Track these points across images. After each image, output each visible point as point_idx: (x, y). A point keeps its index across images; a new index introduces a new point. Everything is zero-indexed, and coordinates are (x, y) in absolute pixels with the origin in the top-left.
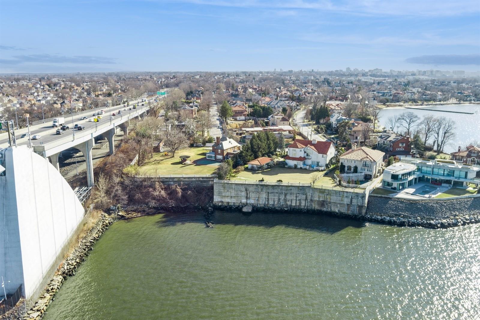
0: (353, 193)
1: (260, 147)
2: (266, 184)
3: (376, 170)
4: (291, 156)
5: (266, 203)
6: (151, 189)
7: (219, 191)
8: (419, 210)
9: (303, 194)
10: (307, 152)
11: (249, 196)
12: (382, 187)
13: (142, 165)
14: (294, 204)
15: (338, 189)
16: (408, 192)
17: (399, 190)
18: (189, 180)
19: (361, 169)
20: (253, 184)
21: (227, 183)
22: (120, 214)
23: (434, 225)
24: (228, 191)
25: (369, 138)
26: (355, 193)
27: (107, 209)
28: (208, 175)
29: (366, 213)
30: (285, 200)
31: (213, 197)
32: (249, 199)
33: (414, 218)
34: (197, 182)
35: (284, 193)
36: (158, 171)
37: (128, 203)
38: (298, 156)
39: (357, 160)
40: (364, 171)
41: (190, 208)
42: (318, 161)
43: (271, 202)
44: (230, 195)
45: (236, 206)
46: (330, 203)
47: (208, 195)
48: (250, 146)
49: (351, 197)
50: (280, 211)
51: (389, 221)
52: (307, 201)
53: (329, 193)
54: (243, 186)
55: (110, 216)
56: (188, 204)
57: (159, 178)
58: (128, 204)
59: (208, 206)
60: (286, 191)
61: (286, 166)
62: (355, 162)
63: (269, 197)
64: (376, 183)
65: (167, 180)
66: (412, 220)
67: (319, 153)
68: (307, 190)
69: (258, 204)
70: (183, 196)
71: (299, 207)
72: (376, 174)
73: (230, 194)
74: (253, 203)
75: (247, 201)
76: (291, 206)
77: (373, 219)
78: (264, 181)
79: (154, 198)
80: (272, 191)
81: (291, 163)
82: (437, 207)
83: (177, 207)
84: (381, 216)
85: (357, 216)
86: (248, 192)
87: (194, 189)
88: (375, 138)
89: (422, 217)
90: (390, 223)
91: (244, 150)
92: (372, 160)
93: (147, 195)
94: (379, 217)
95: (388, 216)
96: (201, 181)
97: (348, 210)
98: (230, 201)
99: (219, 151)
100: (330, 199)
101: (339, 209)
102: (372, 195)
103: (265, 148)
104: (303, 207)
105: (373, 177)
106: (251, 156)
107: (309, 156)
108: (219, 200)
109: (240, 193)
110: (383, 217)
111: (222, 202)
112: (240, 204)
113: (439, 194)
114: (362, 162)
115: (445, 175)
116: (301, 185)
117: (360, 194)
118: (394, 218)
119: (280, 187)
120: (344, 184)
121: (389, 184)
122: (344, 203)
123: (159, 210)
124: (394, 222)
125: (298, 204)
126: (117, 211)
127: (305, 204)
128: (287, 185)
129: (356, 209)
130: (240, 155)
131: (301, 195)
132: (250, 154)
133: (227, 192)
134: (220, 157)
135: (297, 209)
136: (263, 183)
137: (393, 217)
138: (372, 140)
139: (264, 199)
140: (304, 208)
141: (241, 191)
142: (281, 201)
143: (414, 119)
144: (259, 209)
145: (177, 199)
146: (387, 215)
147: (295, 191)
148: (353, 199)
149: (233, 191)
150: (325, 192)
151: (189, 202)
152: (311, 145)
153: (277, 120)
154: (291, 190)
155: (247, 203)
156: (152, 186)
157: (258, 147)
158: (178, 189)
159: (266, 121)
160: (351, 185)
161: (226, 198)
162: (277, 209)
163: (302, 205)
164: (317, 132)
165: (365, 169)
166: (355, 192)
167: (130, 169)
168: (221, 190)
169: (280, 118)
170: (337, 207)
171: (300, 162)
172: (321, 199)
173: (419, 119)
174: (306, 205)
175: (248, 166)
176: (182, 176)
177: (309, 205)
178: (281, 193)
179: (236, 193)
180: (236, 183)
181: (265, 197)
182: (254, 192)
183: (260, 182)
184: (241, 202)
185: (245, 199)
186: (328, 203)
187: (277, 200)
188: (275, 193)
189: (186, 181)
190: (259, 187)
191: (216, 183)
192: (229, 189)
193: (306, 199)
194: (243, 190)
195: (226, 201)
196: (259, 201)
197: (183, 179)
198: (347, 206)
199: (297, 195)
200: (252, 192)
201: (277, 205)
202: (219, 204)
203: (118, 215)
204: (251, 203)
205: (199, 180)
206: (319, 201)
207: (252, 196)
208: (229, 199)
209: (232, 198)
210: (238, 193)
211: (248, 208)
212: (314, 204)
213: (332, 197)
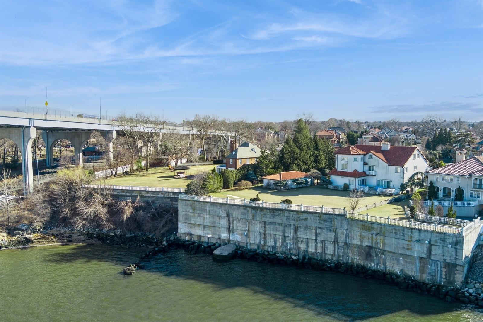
0: (432, 233)
2: (261, 206)
4: (339, 169)
5: (262, 243)
7: (186, 215)
9: (330, 231)
10: (370, 164)
11: (233, 227)
14: (311, 250)
15: (404, 223)
19: (471, 193)
20: (239, 206)
21: (198, 201)
22: (30, 236)
24: (199, 216)
26: (437, 232)
27: (12, 227)
29: (466, 282)
30: (296, 240)
31: (178, 225)
32: (233, 232)
34: (163, 200)
35: (294, 225)
38: (350, 170)
39: (463, 177)
41: (139, 240)
43: (270, 243)
44: (202, 224)
45: (209, 244)
46: (383, 254)
49: (429, 243)
50: (283, 260)
52: (336, 245)
53: (381, 231)
54: (223, 208)
56: (139, 233)
60: (297, 221)
62: (458, 181)
63: (267, 232)
67: (390, 163)
68: (337, 222)
69: (247, 243)
70: (133, 219)
71: (322, 257)
73: (202, 220)
74: (239, 240)
75: (229, 236)
76: (306, 251)
78: (259, 201)
80: (272, 220)
81: (339, 181)
83: (123, 236)
85: (443, 286)
86: (231, 219)
96: (171, 199)
97: (422, 272)
98: (202, 234)
99: (231, 160)
100: (384, 244)
101: (401, 267)
104: (330, 257)
107: (373, 170)
108: (187, 230)
109: (217, 220)
111: (191, 234)
112: (218, 241)
114: (473, 179)
116: (325, 211)
117: (449, 235)
119: (286, 214)
122: (412, 254)
125: (319, 250)
127: (334, 250)
128: (300, 210)
129: (441, 271)
131: (325, 231)
133: (199, 218)
135: (317, 260)
136: (256, 204)
139: (258, 234)
140: (332, 258)
141: (220, 217)
142: (288, 241)
144: (247, 253)
147: (313, 222)
148: (433, 247)
149: (208, 216)
150: (372, 228)
151: (142, 231)
160: (433, 218)
161: (197, 228)
162: (278, 255)
163: (328, 252)
168: (189, 214)
170: (398, 263)
171: (353, 178)
172: (365, 244)
174: (337, 253)
175: (264, 182)
177: (341, 254)
178: (288, 226)
179: (211, 220)
180: (212, 201)
181: (259, 231)
182: (241, 220)
183: (251, 201)
184: (220, 237)
185: (226, 231)
186: (380, 252)
187: (281, 237)
188: (277, 224)
189: (149, 197)
190: (248, 211)
191: (181, 200)
192: (200, 212)
193: (336, 241)
194: (222, 215)
195: (196, 234)
196: (249, 237)
197: (146, 194)
198: (420, 262)
199: (318, 232)
200: (238, 220)
201: (281, 249)
202: (186, 237)
203: (25, 238)
204: (235, 240)
205: (168, 197)
206: (362, 246)
207: (237, 227)
208: (202, 230)
209: (206, 229)
210: (215, 219)
211: (226, 249)
212: (352, 253)
213: (387, 241)
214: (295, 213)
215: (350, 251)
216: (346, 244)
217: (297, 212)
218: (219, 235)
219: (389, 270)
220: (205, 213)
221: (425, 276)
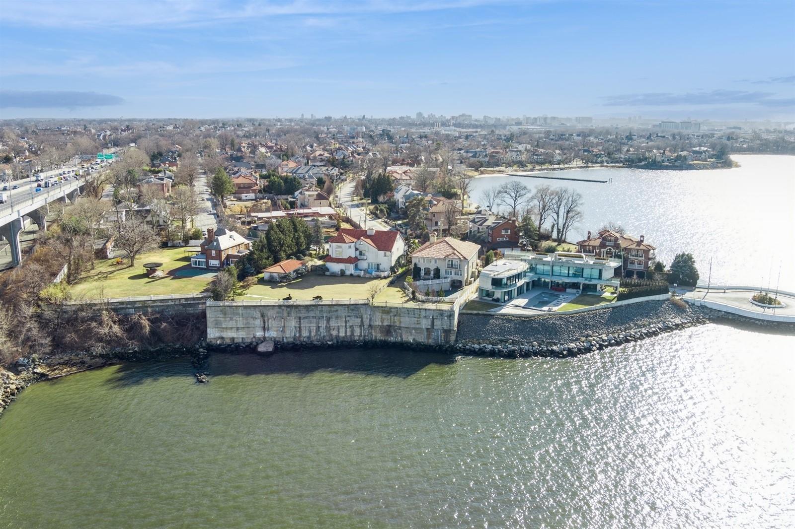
0: (434, 310)
1: (283, 244)
2: (295, 304)
3: (468, 273)
4: (334, 256)
5: (298, 335)
6: (94, 324)
7: (216, 320)
8: (535, 331)
9: (357, 317)
10: (360, 249)
11: (268, 325)
12: (478, 299)
13: (76, 283)
14: (342, 334)
15: (412, 305)
16: (517, 304)
17: (505, 301)
18: (162, 304)
19: (446, 271)
20: (274, 306)
21: (229, 306)
22: (38, 370)
23: (558, 352)
24: (231, 319)
25: (456, 224)
26: (438, 310)
27: (11, 364)
28: (196, 294)
29: (456, 341)
30: (328, 328)
31: (206, 331)
32: (268, 330)
33: (528, 343)
34: (176, 308)
35: (326, 317)
36: (105, 291)
37: (52, 351)
38: (346, 257)
39: (439, 259)
40: (450, 276)
41: (167, 352)
42: (378, 262)
43: (305, 334)
44: (234, 326)
45: (246, 344)
46: (400, 329)
47: (198, 328)
48: (265, 241)
49: (433, 317)
50: (320, 346)
51: (491, 350)
52: (362, 328)
53: (397, 313)
54: (257, 310)
55: (19, 377)
57: (108, 303)
58: (52, 353)
59: (197, 346)
60: (329, 313)
61: (327, 273)
62: (436, 262)
63: (302, 325)
64: (469, 293)
65: (123, 306)
66: (526, 347)
67: (379, 249)
68: (362, 310)
69: (283, 338)
70: (152, 332)
71: (351, 339)
72: (469, 279)
73: (234, 323)
74: (275, 336)
75: (265, 334)
76: (337, 337)
77: (468, 350)
78: (293, 300)
79: (100, 340)
80: (306, 315)
81: (335, 267)
82: (561, 325)
83: (143, 352)
84: (479, 344)
85: (443, 346)
86: (266, 319)
87: (172, 319)
88: (464, 223)
89: (540, 342)
90: (493, 354)
91: (257, 250)
92: (461, 257)
93: (88, 334)
94: (476, 346)
95: (490, 343)
96: (184, 306)
97: (429, 337)
98: (235, 336)
99: (214, 252)
100: (400, 322)
101: (413, 337)
102: (464, 311)
103: (291, 244)
104: (358, 338)
105: (464, 283)
106: (267, 259)
107: (364, 255)
108: (217, 335)
109: (251, 321)
110: (482, 345)
111: (222, 338)
112: (254, 340)
113: (564, 304)
114: (447, 261)
115: (570, 275)
116: (352, 302)
117: (445, 311)
118: (499, 346)
119: (319, 308)
120: (420, 297)
121: (488, 294)
122: (421, 327)
123: (110, 358)
124: (500, 351)
125: (349, 334)
126: (32, 366)
127: (361, 332)
128: (331, 304)
129: (441, 336)
130: (250, 258)
131: (353, 318)
132: (265, 256)
133: (230, 321)
134: (214, 263)
135: (347, 342)
136: (290, 303)
137: (497, 344)
138: (460, 227)
139: (294, 328)
140: (360, 338)
141: (254, 318)
142: (321, 330)
143: (522, 192)
144: (286, 346)
145: (142, 339)
146: (488, 342)
147: (343, 313)
148: (435, 320)
149: (241, 319)
150: (391, 311)
151: (163, 343)
152: (366, 238)
153: (309, 198)
154: (337, 310)
155: (265, 338)
156: (96, 318)
157: (280, 243)
158: (143, 321)
159: (290, 199)
160: (431, 298)
161: (229, 331)
162: (315, 343)
163: (356, 334)
164: (375, 215)
165: (451, 272)
166: (438, 308)
167: (53, 291)
168: (220, 319)
169: (313, 195)
170: (411, 335)
171: (349, 264)
172: (385, 324)
173: (529, 191)
174: (363, 334)
175: (265, 275)
176: (149, 299)
177: (366, 334)
178: (321, 318)
179: (245, 321)
180: (244, 304)
181: (294, 326)
182: (277, 318)
183: (285, 301)
184: (255, 336)
185: (261, 330)
186: (397, 329)
187: (315, 328)
188: (311, 317)
189: (157, 306)
190: (283, 310)
191: (210, 306)
192: (232, 316)
193: (362, 324)
194: (256, 316)
195: (228, 337)
196: (285, 332)
197: (153, 303)
198: (427, 332)
199: (347, 319)
200: (273, 319)
201: (316, 338)
202: (217, 341)
203: (34, 373)
204: (271, 336)
205: (180, 304)
206: (383, 326)
207: (272, 325)
208: (234, 332)
209: (239, 331)
210: (248, 321)
211: (267, 345)
212: (375, 332)
213: (402, 319)
214: (327, 307)
215: (373, 331)
217: (329, 305)
218: (254, 334)
219: (405, 341)
220: (238, 316)
221: (430, 340)
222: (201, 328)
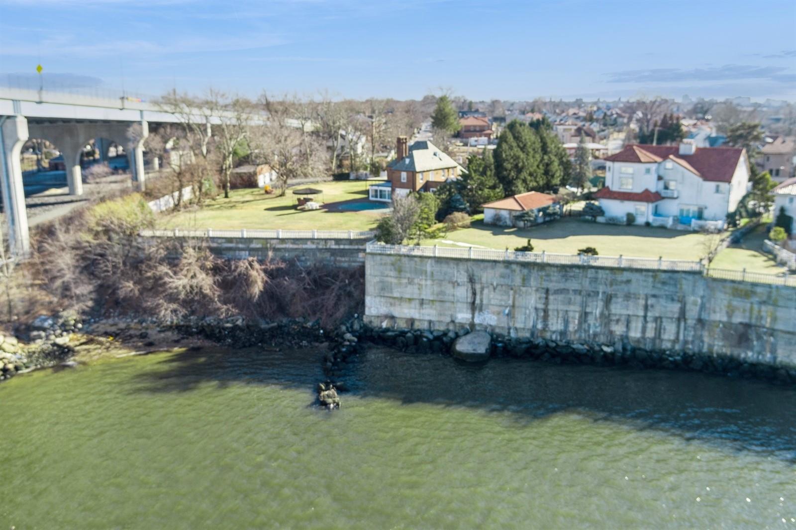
2: (539, 261)
4: (615, 188)
6: (166, 270)
7: (382, 282)
9: (673, 300)
10: (666, 177)
11: (481, 300)
14: (635, 334)
18: (295, 246)
20: (495, 262)
21: (408, 256)
22: (64, 341)
24: (411, 282)
27: (22, 324)
30: (606, 319)
31: (364, 301)
32: (481, 310)
34: (318, 254)
35: (604, 293)
37: (98, 309)
38: (638, 189)
41: (289, 334)
42: (702, 203)
43: (556, 325)
44: (415, 296)
45: (435, 334)
46: (772, 335)
47: (350, 295)
50: (585, 355)
52: (682, 324)
53: (769, 297)
54: (462, 267)
56: (285, 321)
57: (205, 238)
59: (344, 328)
60: (611, 285)
63: (550, 307)
65: (230, 245)
67: (706, 177)
68: (686, 285)
69: (509, 329)
70: (269, 293)
71: (654, 345)
73: (416, 291)
74: (493, 323)
75: (473, 318)
76: (624, 338)
78: (534, 252)
79: (171, 297)
80: (561, 286)
81: (616, 209)
83: (251, 329)
86: (478, 287)
87: (309, 273)
93: (157, 286)
96: (333, 252)
98: (416, 316)
99: (404, 175)
100: (774, 319)
104: (669, 346)
107: (672, 189)
108: (384, 310)
109: (449, 289)
111: (392, 318)
112: (451, 327)
116: (664, 267)
119: (591, 273)
125: (650, 334)
126: (57, 332)
127: (678, 333)
128: (616, 265)
131: (662, 301)
132: (490, 183)
133: (409, 286)
135: (646, 351)
136: (530, 257)
139: (533, 310)
140: (673, 347)
141: (456, 284)
142: (591, 320)
144: (514, 347)
145: (244, 304)
147: (641, 287)
149: (429, 282)
150: (754, 293)
151: (287, 315)
154: (628, 282)
155: (472, 325)
156: (173, 258)
158: (254, 273)
161: (405, 305)
162: (575, 346)
163: (665, 336)
168: (389, 279)
171: (645, 205)
172: (738, 319)
174: (681, 337)
175: (485, 214)
176: (274, 235)
177: (690, 339)
178: (592, 294)
179: (436, 289)
180: (437, 255)
181: (534, 306)
182: (499, 287)
183: (519, 253)
184: (454, 319)
185: (467, 309)
186: (765, 333)
187: (577, 315)
188: (571, 292)
189: (286, 250)
190: (514, 271)
191: (372, 254)
192: (413, 276)
193: (682, 316)
194: (459, 281)
195: (403, 316)
196: (513, 317)
197: (279, 243)
199: (649, 302)
200: (491, 287)
201: (577, 336)
202: (382, 322)
203: (54, 344)
204: (485, 323)
205: (326, 249)
206: (731, 324)
207: (489, 300)
208: (415, 309)
209: (424, 306)
210: (443, 288)
211: (476, 341)
212: (710, 336)
213: (781, 313)
214: (607, 272)
215: (705, 334)
216: (700, 321)
217: (612, 269)
218: (452, 316)
219: (781, 362)
220: (424, 277)
222: (356, 294)
